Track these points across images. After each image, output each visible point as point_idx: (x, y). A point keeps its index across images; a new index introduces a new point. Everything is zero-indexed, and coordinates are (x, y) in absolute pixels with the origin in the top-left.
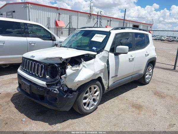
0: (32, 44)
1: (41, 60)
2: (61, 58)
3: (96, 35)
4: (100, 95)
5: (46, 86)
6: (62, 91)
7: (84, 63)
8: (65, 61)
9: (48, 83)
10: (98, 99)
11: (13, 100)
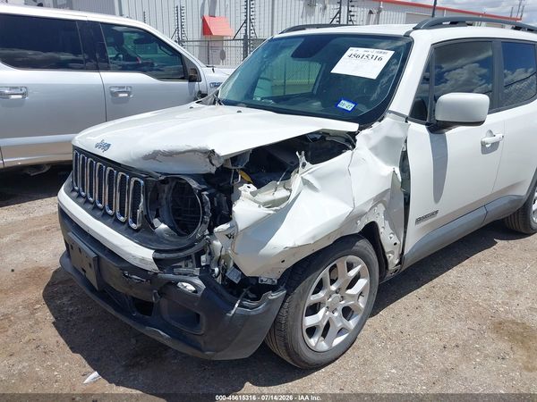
0: (121, 95)
1: (134, 160)
2: (210, 154)
3: (352, 51)
4: (370, 292)
5: (153, 267)
6: (219, 288)
7: (308, 172)
8: (230, 166)
9: (164, 256)
10: (362, 306)
11: (50, 296)
